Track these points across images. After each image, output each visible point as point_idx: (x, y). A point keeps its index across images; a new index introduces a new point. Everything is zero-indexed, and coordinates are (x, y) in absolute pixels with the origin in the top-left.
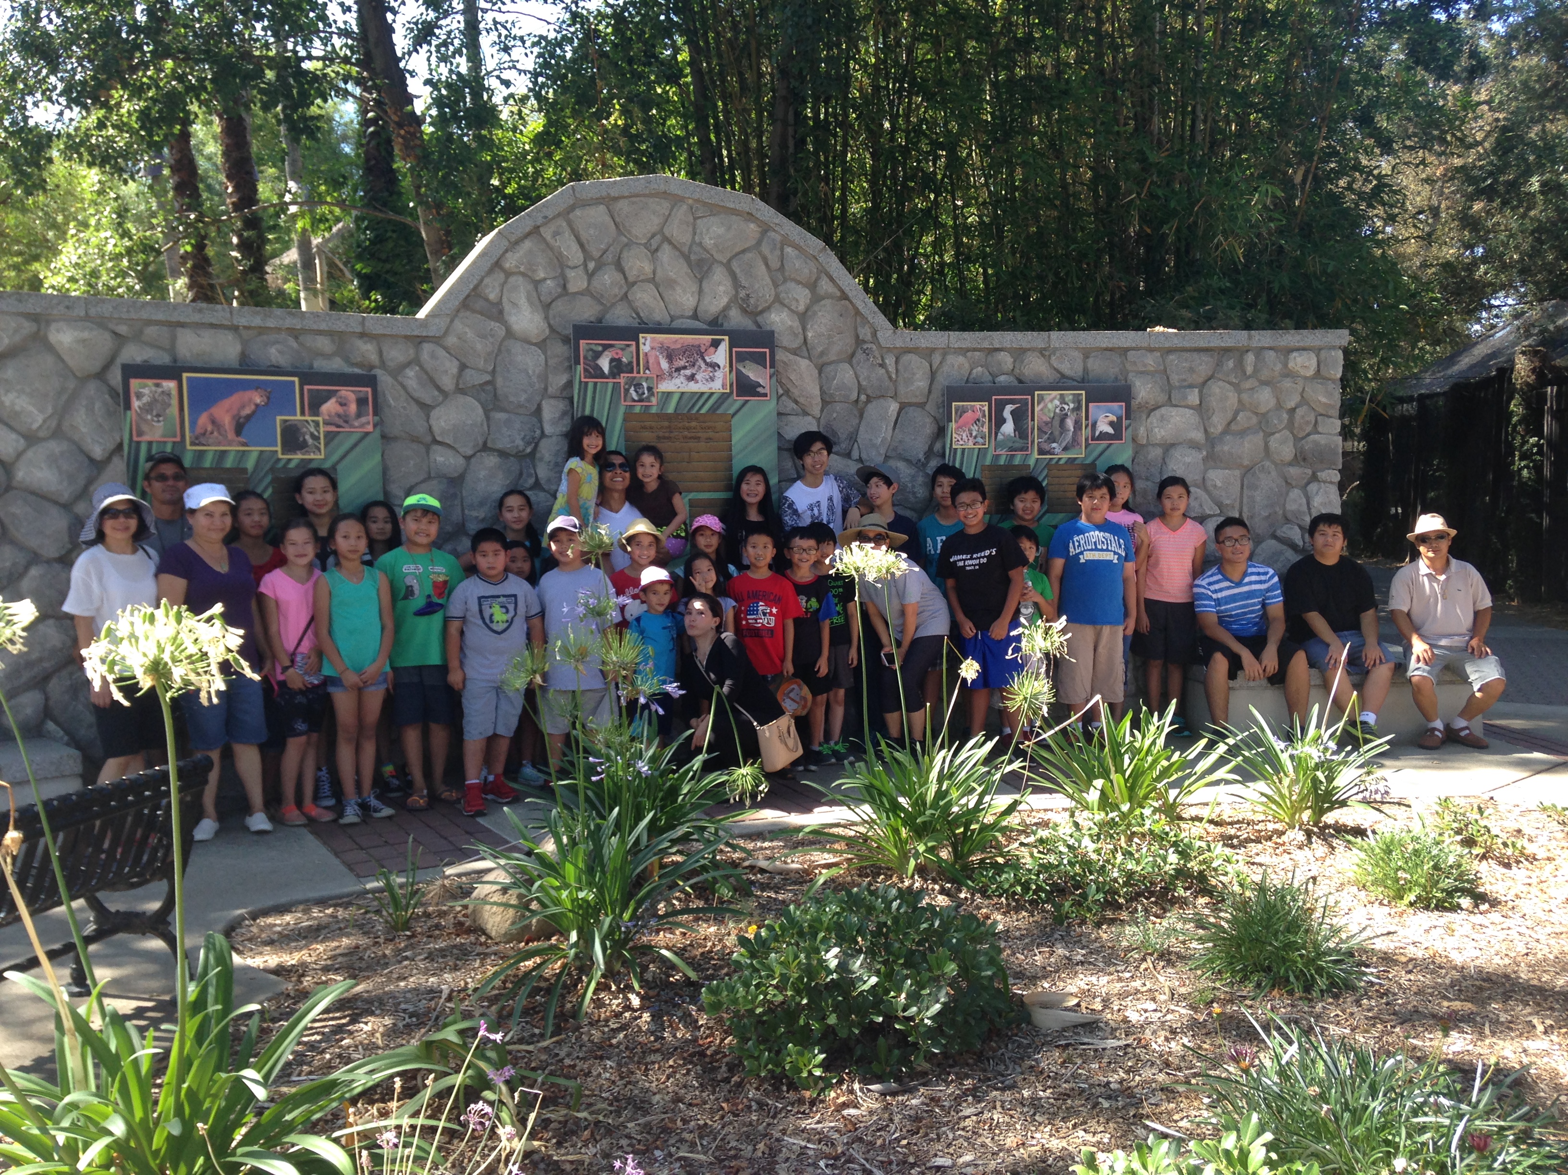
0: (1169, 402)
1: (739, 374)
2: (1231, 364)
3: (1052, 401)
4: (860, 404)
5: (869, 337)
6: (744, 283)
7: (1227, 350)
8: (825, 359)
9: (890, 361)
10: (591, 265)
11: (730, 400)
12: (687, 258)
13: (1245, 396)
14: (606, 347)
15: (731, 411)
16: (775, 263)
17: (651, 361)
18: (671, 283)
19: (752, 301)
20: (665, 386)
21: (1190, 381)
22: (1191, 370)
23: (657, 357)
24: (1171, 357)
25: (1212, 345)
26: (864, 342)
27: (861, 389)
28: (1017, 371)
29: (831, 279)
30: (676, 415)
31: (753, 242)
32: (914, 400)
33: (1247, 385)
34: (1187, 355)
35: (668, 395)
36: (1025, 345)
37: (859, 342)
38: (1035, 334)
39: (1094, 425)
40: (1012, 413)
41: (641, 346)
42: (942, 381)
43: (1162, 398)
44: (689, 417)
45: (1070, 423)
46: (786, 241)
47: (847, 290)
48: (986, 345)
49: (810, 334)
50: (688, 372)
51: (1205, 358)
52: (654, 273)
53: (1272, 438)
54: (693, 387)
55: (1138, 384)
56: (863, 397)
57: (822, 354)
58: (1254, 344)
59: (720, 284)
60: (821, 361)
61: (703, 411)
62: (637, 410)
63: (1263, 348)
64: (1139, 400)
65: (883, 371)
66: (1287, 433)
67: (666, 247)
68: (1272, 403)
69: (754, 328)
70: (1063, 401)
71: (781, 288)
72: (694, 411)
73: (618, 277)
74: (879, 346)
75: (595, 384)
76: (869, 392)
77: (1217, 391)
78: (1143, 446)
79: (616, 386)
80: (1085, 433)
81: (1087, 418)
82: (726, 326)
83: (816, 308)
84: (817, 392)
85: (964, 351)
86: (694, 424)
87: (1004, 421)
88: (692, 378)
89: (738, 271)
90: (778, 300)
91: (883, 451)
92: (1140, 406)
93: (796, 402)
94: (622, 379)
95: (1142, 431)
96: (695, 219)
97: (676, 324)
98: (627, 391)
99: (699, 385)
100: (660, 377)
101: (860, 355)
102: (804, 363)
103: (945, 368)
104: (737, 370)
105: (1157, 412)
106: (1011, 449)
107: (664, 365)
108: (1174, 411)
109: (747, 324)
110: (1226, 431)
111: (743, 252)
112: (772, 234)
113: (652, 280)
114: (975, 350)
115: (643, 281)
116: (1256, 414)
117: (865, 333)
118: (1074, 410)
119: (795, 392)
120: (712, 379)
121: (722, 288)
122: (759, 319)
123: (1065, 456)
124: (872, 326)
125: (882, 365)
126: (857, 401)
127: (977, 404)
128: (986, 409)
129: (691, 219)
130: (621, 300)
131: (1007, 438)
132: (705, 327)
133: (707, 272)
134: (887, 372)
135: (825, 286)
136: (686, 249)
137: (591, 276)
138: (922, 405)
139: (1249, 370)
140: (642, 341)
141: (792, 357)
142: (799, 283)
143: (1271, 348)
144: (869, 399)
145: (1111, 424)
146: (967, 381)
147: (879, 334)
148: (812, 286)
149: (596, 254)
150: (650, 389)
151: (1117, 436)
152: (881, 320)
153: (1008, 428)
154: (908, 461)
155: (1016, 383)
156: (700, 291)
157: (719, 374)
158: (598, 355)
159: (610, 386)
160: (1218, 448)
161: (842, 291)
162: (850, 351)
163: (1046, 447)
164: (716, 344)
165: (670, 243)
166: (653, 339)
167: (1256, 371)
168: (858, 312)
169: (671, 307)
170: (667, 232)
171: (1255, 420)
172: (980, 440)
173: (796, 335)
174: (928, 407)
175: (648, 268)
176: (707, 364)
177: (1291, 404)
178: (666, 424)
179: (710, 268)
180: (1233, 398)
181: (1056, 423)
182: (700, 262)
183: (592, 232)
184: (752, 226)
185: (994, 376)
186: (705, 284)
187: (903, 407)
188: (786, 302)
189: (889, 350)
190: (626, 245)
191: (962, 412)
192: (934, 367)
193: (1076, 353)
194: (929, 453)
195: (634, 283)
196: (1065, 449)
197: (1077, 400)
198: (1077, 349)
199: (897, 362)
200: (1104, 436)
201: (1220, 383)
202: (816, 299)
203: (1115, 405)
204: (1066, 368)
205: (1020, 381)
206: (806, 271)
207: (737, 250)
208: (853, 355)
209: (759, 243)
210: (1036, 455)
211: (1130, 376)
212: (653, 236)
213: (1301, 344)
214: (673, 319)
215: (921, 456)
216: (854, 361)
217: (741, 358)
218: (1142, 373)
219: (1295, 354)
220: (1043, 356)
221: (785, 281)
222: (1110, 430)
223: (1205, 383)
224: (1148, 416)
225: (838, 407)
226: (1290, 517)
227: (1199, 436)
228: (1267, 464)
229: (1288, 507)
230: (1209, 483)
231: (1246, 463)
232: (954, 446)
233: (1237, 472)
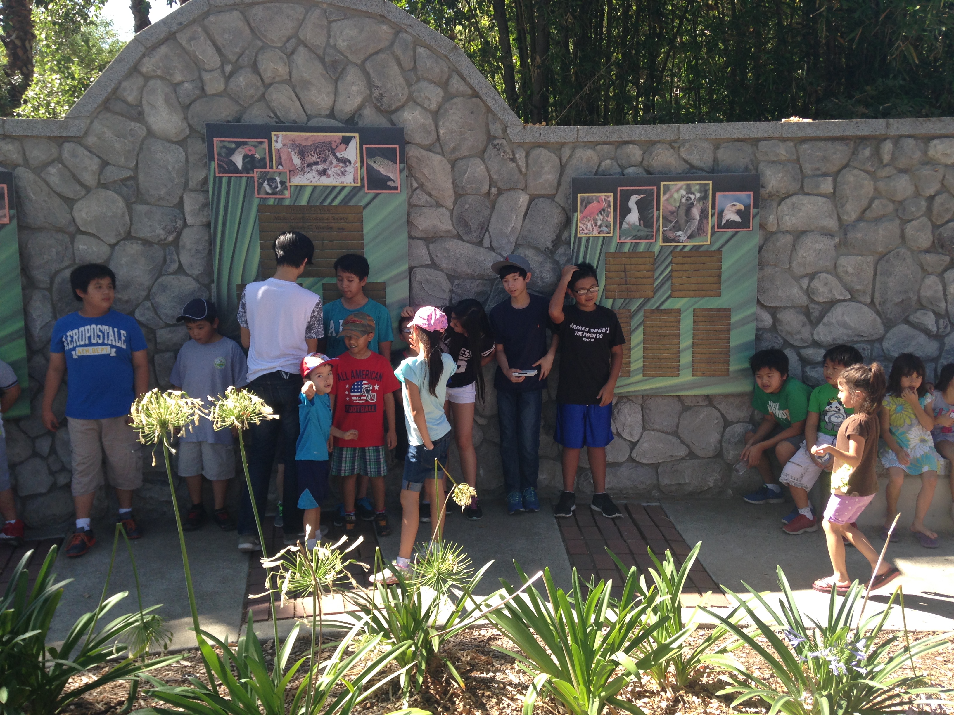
0: (802, 191)
1: (370, 170)
2: (867, 152)
3: (678, 191)
4: (492, 197)
5: (500, 133)
6: (377, 82)
7: (863, 139)
8: (457, 154)
9: (520, 155)
10: (228, 68)
11: (361, 193)
12: (322, 60)
13: (881, 185)
14: (239, 145)
15: (363, 203)
16: (408, 64)
17: (283, 157)
18: (306, 84)
19: (385, 100)
20: (297, 181)
21: (824, 170)
22: (825, 159)
23: (289, 153)
24: (805, 146)
25: (847, 133)
26: (495, 138)
27: (491, 184)
28: (645, 163)
29: (463, 79)
30: (309, 207)
31: (387, 43)
32: (543, 192)
33: (884, 173)
34: (821, 144)
35: (301, 188)
36: (654, 138)
37: (490, 138)
38: (664, 126)
39: (721, 214)
40: (637, 203)
41: (274, 144)
42: (570, 173)
43: (794, 186)
44: (321, 208)
45: (696, 212)
46: (417, 42)
47: (477, 87)
48: (615, 138)
49: (442, 131)
50: (320, 167)
51: (840, 147)
52: (290, 74)
53: (909, 226)
54: (325, 181)
55: (768, 172)
56: (494, 190)
57: (454, 150)
58: (893, 132)
59: (353, 84)
60: (453, 156)
61: (335, 203)
62: (271, 202)
63: (901, 136)
64: (769, 188)
65: (514, 165)
66: (924, 220)
67: (301, 50)
68: (910, 190)
69: (389, 126)
70: (689, 190)
71: (414, 87)
72: (326, 203)
73: (254, 79)
74: (510, 142)
75: (230, 178)
76: (500, 185)
77: (852, 179)
78: (773, 233)
79: (250, 181)
80: (711, 221)
81: (713, 207)
82: (361, 124)
83: (447, 106)
84: (449, 185)
85: (593, 145)
86: (326, 215)
87: (629, 211)
88: (323, 173)
89: (371, 71)
90: (411, 98)
91: (513, 239)
92: (771, 195)
93: (430, 195)
94: (256, 174)
95: (772, 218)
96: (330, 22)
97: (313, 123)
98: (260, 185)
99: (332, 178)
100: (293, 172)
101: (491, 151)
102: (436, 160)
103: (574, 162)
104: (368, 166)
105: (788, 201)
106: (636, 237)
107: (297, 161)
108: (805, 200)
109: (382, 122)
110: (861, 219)
111: (377, 53)
112: (404, 35)
113: (289, 81)
114: (605, 143)
115: (279, 82)
116: (893, 202)
117: (496, 129)
118: (700, 199)
119: (429, 186)
120: (344, 174)
121: (355, 88)
122: (394, 117)
123: (691, 244)
124: (502, 122)
125: (513, 160)
126: (489, 193)
127: (603, 195)
128: (611, 199)
129: (325, 22)
130: (259, 100)
131: (632, 227)
132: (341, 125)
133: (341, 73)
134: (518, 166)
135: (456, 84)
136: (320, 52)
137: (228, 78)
138: (551, 197)
139: (886, 158)
140: (274, 138)
141: (425, 153)
142: (431, 82)
143: (909, 136)
144: (500, 192)
145: (739, 212)
146: (596, 174)
147: (509, 130)
148: (445, 85)
149: (232, 58)
150: (283, 183)
151: (745, 223)
152: (510, 116)
153: (633, 217)
154: (537, 249)
155: (645, 175)
156: (336, 92)
157: (350, 169)
158: (231, 152)
159: (244, 181)
160: (851, 236)
161: (472, 88)
162: (481, 147)
163: (671, 235)
164: (346, 141)
165: (306, 46)
166: (285, 137)
167: (894, 158)
168: (489, 110)
169: (307, 107)
170: (301, 35)
171: (891, 207)
172: (604, 229)
173: (429, 133)
174: (557, 199)
175: (282, 70)
176: (338, 160)
177: (931, 192)
178: (299, 215)
179: (344, 69)
180: (868, 186)
181: (682, 212)
182: (334, 63)
183: (226, 36)
184: (384, 28)
185: (623, 168)
186: (339, 85)
187: (532, 199)
188: (419, 100)
189: (520, 145)
190: (262, 48)
191: (587, 203)
192: (564, 161)
193: (706, 145)
194: (557, 242)
195: (271, 85)
196: (691, 237)
197: (704, 190)
198: (707, 140)
199: (527, 156)
200: (730, 224)
201: (855, 172)
202: (449, 97)
203: (743, 195)
204: (695, 159)
205: (649, 172)
206: (437, 70)
207: (371, 51)
208: (484, 151)
209: (392, 44)
210: (660, 243)
211: (761, 166)
212: (288, 40)
213: (943, 132)
214: (309, 118)
215: (549, 244)
216: (486, 156)
217: (371, 154)
218: (773, 162)
219: (936, 142)
220: (673, 148)
221: (418, 80)
222: (737, 219)
223: (839, 171)
224: (779, 204)
225: (471, 199)
226: (924, 302)
227: (832, 224)
228: (902, 250)
229: (923, 293)
230: (840, 270)
231: (880, 249)
232: (579, 235)
233: (871, 259)
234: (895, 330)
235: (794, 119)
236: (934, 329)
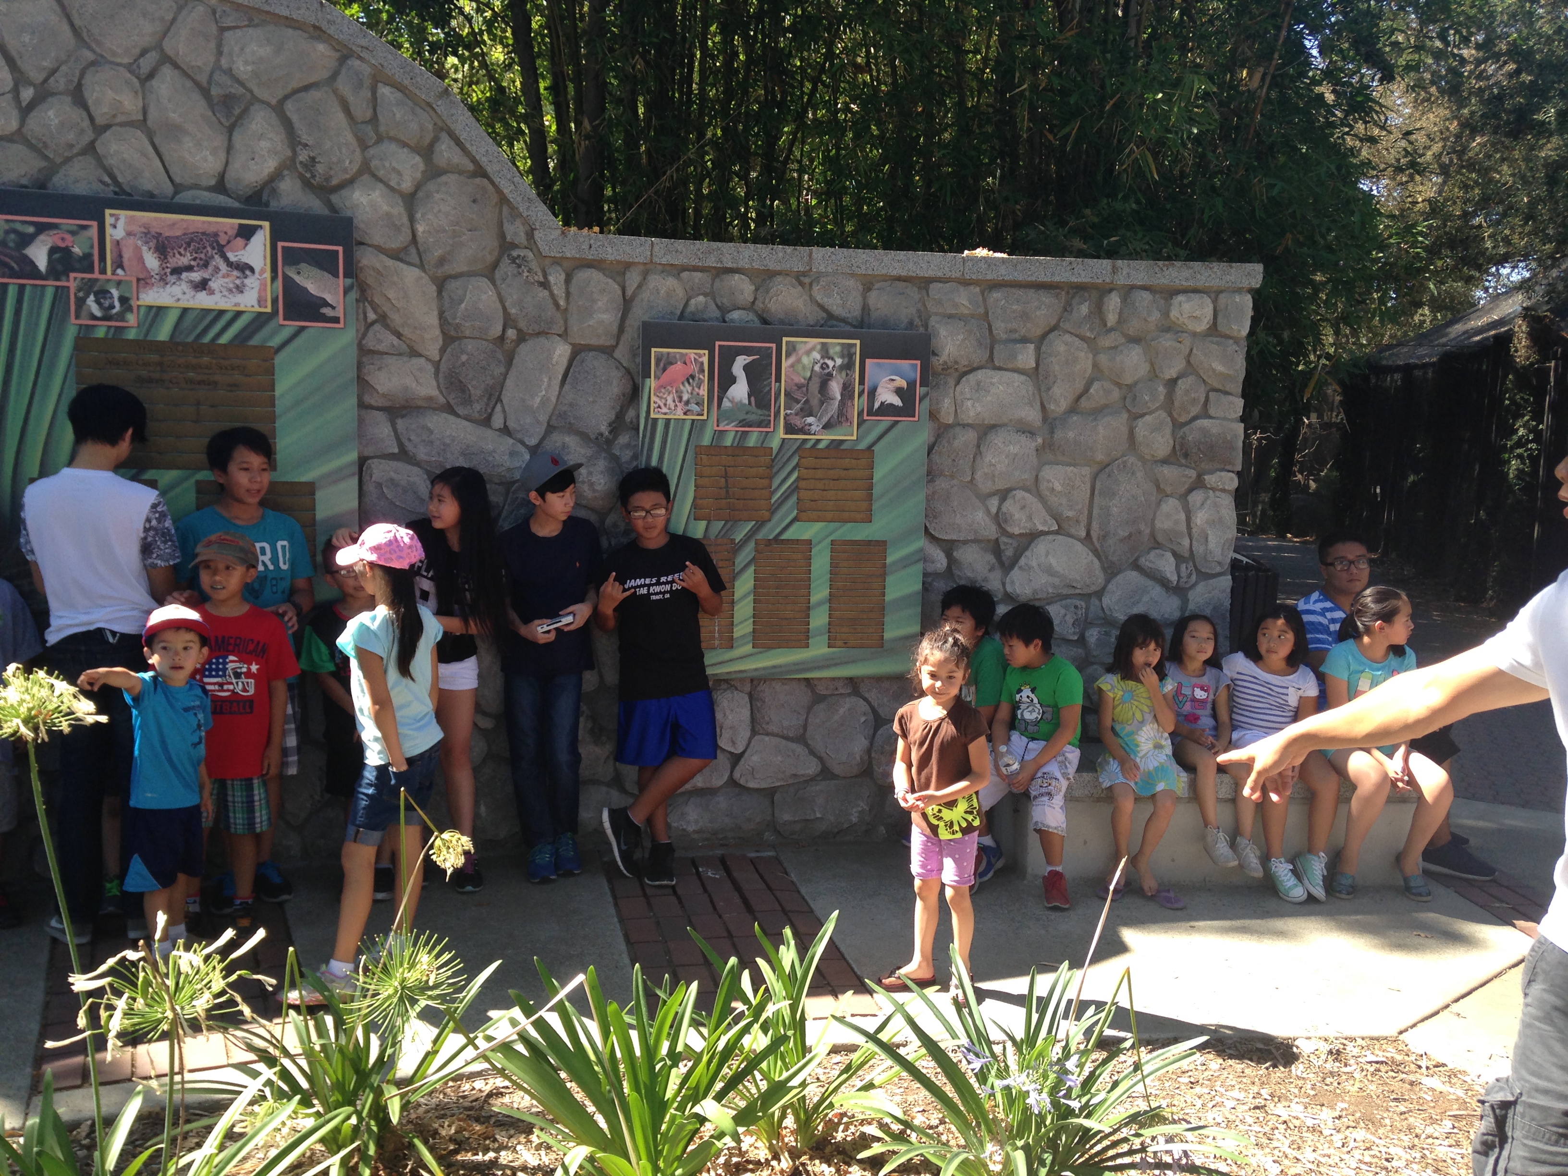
0: (990, 363)
1: (289, 284)
2: (1084, 309)
3: (808, 353)
4: (508, 345)
5: (522, 239)
6: (305, 138)
7: (1080, 288)
8: (447, 269)
9: (556, 278)
10: (27, 94)
11: (272, 325)
12: (205, 93)
13: (1103, 358)
14: (42, 228)
15: (275, 342)
16: (362, 111)
17: (127, 255)
18: (175, 131)
19: (320, 169)
20: (152, 297)
21: (1023, 332)
22: (1025, 316)
23: (138, 249)
24: (996, 295)
25: (1057, 279)
26: (514, 246)
27: (508, 321)
28: (759, 305)
29: (459, 143)
30: (173, 344)
31: (325, 74)
32: (594, 342)
33: (1107, 341)
34: (1020, 292)
35: (159, 311)
36: (773, 266)
37: (506, 246)
38: (789, 249)
39: (873, 393)
40: (746, 368)
41: (109, 230)
42: (639, 314)
43: (980, 356)
44: (197, 348)
45: (835, 388)
46: (378, 78)
47: (484, 161)
48: (711, 262)
49: (420, 228)
50: (196, 276)
51: (1046, 298)
52: (145, 113)
53: (1140, 423)
54: (203, 300)
55: (943, 332)
56: (511, 333)
57: (442, 261)
58: (1121, 280)
59: (262, 136)
60: (440, 272)
61: (224, 340)
62: (100, 333)
63: (1133, 287)
64: (944, 358)
65: (546, 293)
66: (1163, 414)
67: (167, 71)
68: (1143, 369)
69: (326, 212)
70: (825, 353)
71: (372, 151)
72: (207, 339)
73: (77, 115)
74: (539, 254)
75: (22, 288)
76: (522, 325)
77: (1062, 348)
78: (948, 427)
79: (61, 294)
80: (858, 403)
81: (862, 382)
82: (274, 205)
83: (431, 186)
84: (433, 320)
85: (677, 270)
86: (206, 359)
87: (733, 380)
88: (202, 285)
89: (295, 118)
90: (366, 168)
91: (543, 418)
92: (946, 368)
93: (399, 336)
94: (73, 282)
95: (947, 404)
96: (223, 30)
97: (185, 197)
98: (81, 303)
99: (217, 297)
100: (144, 281)
101: (506, 267)
102: (410, 275)
103: (645, 295)
104: (286, 278)
105: (971, 377)
106: (743, 423)
107: (152, 262)
108: (996, 377)
109: (314, 204)
110: (1073, 409)
111: (306, 88)
112: (355, 63)
113: (142, 124)
114: (695, 269)
115: (122, 125)
116: (1119, 385)
117: (515, 231)
118: (842, 368)
119: (396, 319)
120: (240, 289)
121: (264, 144)
122: (334, 198)
123: (827, 437)
124: (526, 221)
125: (545, 285)
126: (502, 338)
127: (691, 353)
128: (705, 360)
129: (214, 29)
130: (83, 152)
131: (738, 406)
132: (236, 205)
133: (240, 117)
134: (552, 295)
135: (446, 152)
136: (203, 79)
137: (26, 111)
138: (608, 351)
139: (1112, 319)
140: (109, 220)
141: (390, 262)
142: (404, 145)
143: (1145, 288)
144: (522, 337)
145: (899, 391)
146: (681, 317)
147: (537, 235)
148: (427, 152)
149: (37, 77)
150: (124, 300)
151: (907, 409)
152: (540, 212)
153: (740, 391)
154: (584, 436)
155: (757, 323)
156: (229, 149)
157: (252, 282)
158: (27, 240)
159: (49, 293)
160: (1059, 434)
161: (474, 160)
162: (490, 259)
163: (798, 422)
164: (246, 233)
165: (176, 66)
166: (131, 220)
167: (1121, 321)
168: (503, 200)
169: (174, 170)
170: (168, 47)
171: (1116, 394)
172: (694, 407)
173: (398, 229)
174: (617, 354)
175: (130, 104)
176: (230, 264)
177: (1172, 373)
178: (155, 357)
179: (245, 111)
180: (1084, 362)
181: (815, 386)
182: (228, 101)
183: (26, 38)
184: (321, 47)
185: (724, 310)
186: (237, 137)
187: (577, 351)
188: (381, 173)
189: (557, 261)
190: (93, 64)
191: (666, 363)
192: (629, 292)
193: (851, 283)
194: (618, 424)
195: (107, 127)
196: (827, 426)
197: (848, 353)
198: (853, 275)
199: (568, 280)
200: (886, 409)
201: (1067, 337)
202: (433, 172)
203: (905, 364)
204: (834, 304)
205: (765, 321)
206: (414, 126)
207: (295, 84)
208: (495, 265)
209: (334, 76)
210: (781, 434)
211: (933, 321)
212: (144, 53)
213: (1191, 284)
214: (178, 188)
215: (604, 429)
216: (498, 275)
217: (292, 258)
218: (951, 316)
219: (1181, 298)
220: (802, 284)
221: (380, 139)
222: (897, 401)
223: (1044, 336)
224: (958, 383)
225: (470, 346)
226: (1160, 538)
227: (1032, 415)
228: (1131, 459)
229: (1158, 525)
230: (1043, 486)
231: (1100, 457)
232: (653, 416)
233: (1086, 471)
234: (1119, 578)
235: (981, 252)
236: (1174, 578)
